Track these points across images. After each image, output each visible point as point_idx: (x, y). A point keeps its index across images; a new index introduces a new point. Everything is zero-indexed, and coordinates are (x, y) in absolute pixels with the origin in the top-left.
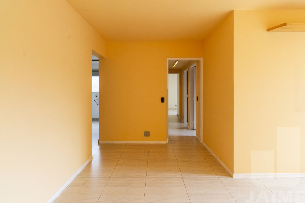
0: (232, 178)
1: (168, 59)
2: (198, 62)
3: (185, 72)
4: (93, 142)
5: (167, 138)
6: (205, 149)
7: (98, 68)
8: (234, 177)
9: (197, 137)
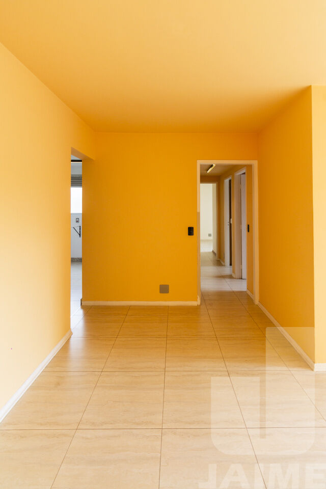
0: (311, 372)
1: (200, 162)
2: (249, 167)
3: (227, 181)
4: (72, 303)
5: (198, 297)
6: (262, 315)
7: (81, 174)
8: (315, 370)
9: (249, 293)
